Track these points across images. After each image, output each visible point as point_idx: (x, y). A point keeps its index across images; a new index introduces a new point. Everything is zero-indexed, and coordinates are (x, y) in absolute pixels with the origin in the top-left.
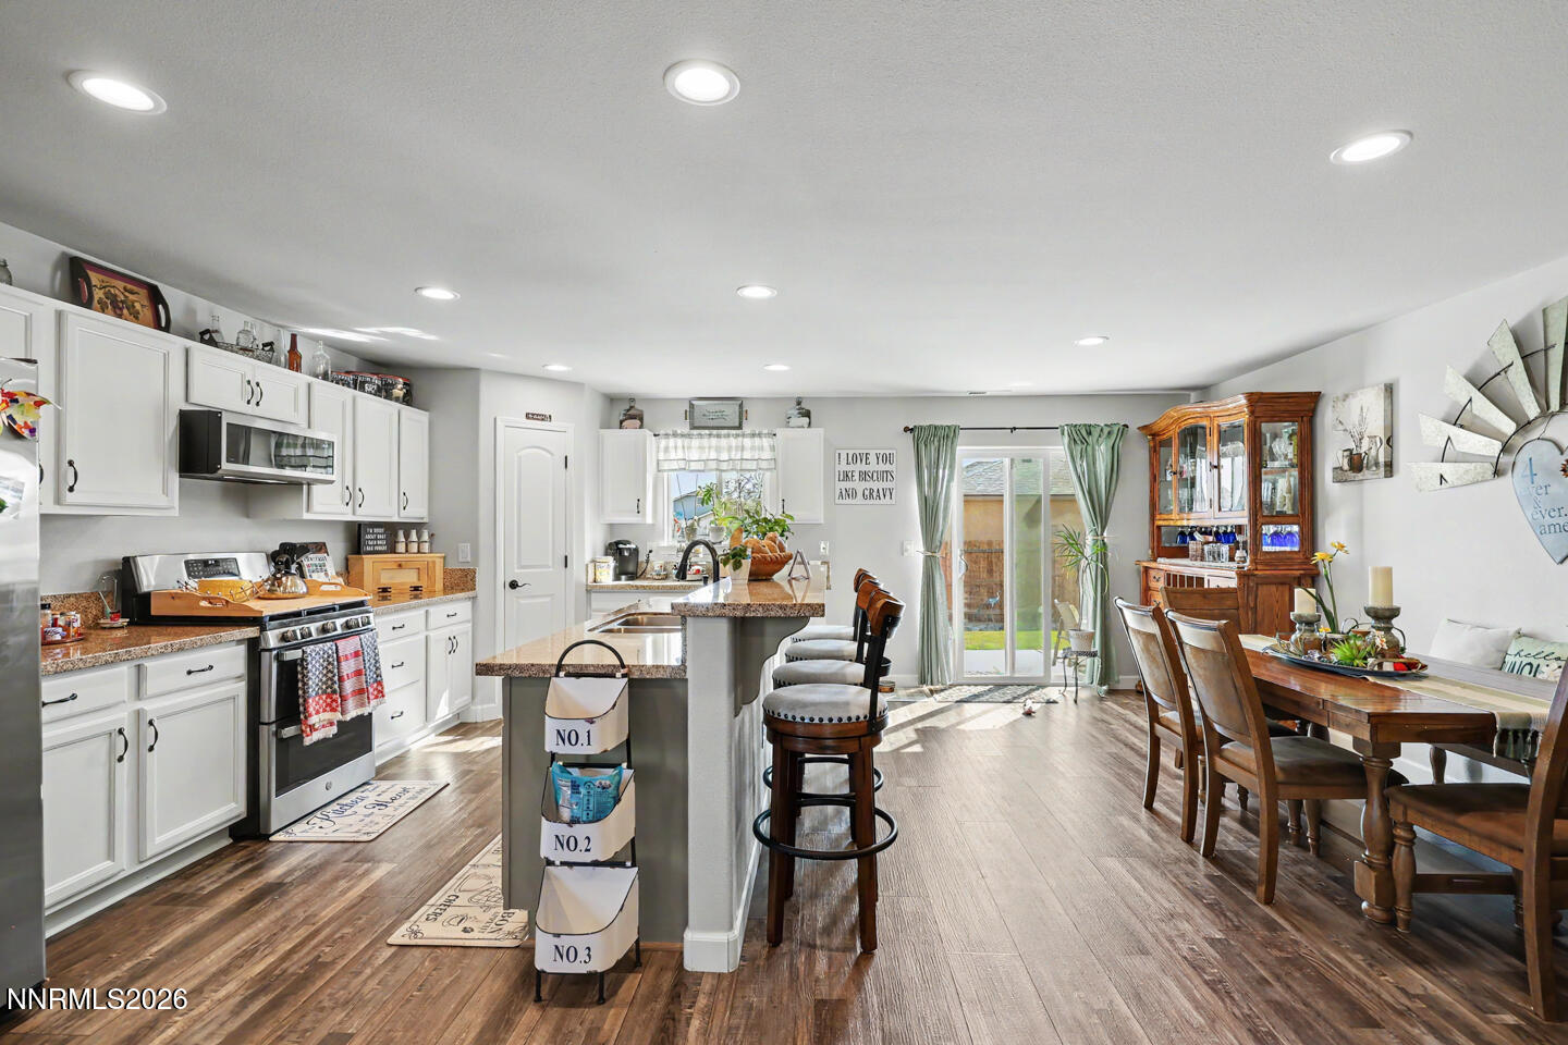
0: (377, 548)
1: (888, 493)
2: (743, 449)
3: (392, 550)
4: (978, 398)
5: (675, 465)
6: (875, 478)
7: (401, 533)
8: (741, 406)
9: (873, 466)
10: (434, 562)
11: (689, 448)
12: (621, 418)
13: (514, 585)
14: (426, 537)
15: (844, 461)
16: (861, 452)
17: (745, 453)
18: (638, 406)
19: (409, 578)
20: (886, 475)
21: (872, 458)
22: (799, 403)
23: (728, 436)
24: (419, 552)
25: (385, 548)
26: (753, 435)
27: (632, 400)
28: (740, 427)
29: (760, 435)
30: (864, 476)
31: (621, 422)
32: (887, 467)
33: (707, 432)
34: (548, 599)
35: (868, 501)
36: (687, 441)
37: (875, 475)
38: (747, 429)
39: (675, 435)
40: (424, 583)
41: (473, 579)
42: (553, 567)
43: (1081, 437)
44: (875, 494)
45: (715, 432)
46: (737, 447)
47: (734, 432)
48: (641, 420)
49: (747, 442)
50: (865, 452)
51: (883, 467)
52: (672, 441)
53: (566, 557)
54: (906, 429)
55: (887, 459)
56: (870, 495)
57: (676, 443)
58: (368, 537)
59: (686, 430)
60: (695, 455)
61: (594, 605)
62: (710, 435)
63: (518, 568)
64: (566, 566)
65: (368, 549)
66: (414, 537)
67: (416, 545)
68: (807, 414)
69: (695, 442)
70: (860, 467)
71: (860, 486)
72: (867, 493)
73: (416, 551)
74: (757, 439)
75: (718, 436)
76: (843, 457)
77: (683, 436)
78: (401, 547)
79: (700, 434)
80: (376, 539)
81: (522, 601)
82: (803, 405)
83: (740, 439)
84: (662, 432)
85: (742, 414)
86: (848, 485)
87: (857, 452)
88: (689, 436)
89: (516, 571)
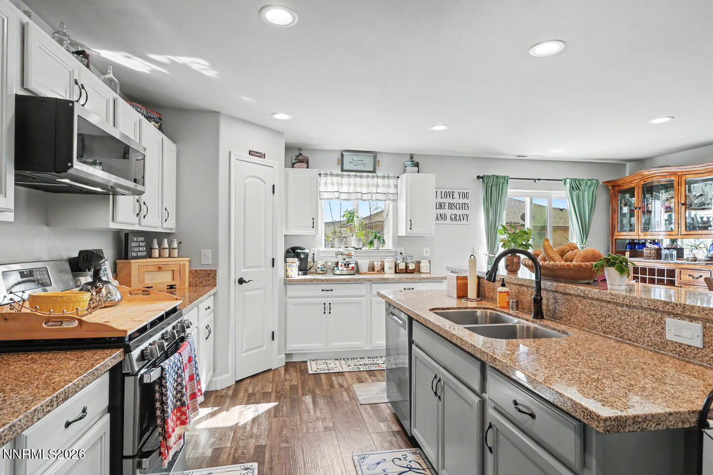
0: (139, 254)
1: (465, 217)
2: (377, 186)
3: (150, 255)
4: (522, 160)
5: (330, 196)
6: (458, 207)
7: (155, 241)
8: (375, 157)
9: (457, 200)
10: (184, 265)
11: (341, 184)
12: (293, 161)
13: (241, 281)
14: (175, 245)
15: (439, 197)
16: (450, 190)
17: (378, 189)
18: (304, 154)
19: (166, 278)
20: (464, 206)
21: (456, 195)
22: (412, 158)
23: (368, 177)
24: (170, 257)
25: (144, 254)
26: (384, 177)
27: (300, 149)
28: (374, 172)
29: (388, 177)
30: (451, 206)
31: (293, 164)
32: (465, 201)
33: (354, 174)
34: (262, 291)
35: (454, 222)
36: (339, 179)
37: (458, 205)
38: (379, 173)
39: (332, 175)
40: (177, 282)
41: (214, 278)
42: (265, 268)
43: (576, 186)
44: (458, 218)
45: (358, 174)
46: (373, 185)
47: (370, 174)
48: (307, 163)
49: (380, 181)
50: (452, 191)
51: (462, 201)
52: (329, 179)
53: (273, 259)
54: (478, 177)
55: (465, 195)
56: (455, 218)
57: (332, 180)
58: (134, 244)
59: (340, 172)
60: (345, 189)
61: (289, 294)
62: (356, 175)
63: (243, 269)
64: (273, 266)
65: (134, 254)
66: (166, 244)
67: (167, 251)
68: (417, 165)
69: (345, 180)
70: (449, 200)
71: (448, 212)
72: (453, 217)
73: (167, 256)
74: (386, 180)
75: (361, 177)
76: (439, 193)
77: (337, 175)
78: (156, 253)
79: (349, 175)
80: (139, 246)
81: (246, 294)
82: (414, 159)
83: (375, 179)
84: (323, 172)
85: (376, 163)
86: (442, 211)
87: (447, 191)
88: (342, 176)
89: (243, 270)
